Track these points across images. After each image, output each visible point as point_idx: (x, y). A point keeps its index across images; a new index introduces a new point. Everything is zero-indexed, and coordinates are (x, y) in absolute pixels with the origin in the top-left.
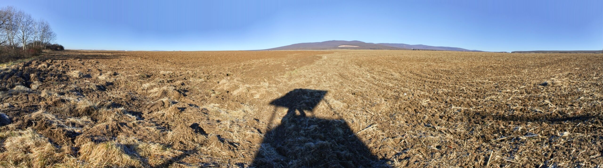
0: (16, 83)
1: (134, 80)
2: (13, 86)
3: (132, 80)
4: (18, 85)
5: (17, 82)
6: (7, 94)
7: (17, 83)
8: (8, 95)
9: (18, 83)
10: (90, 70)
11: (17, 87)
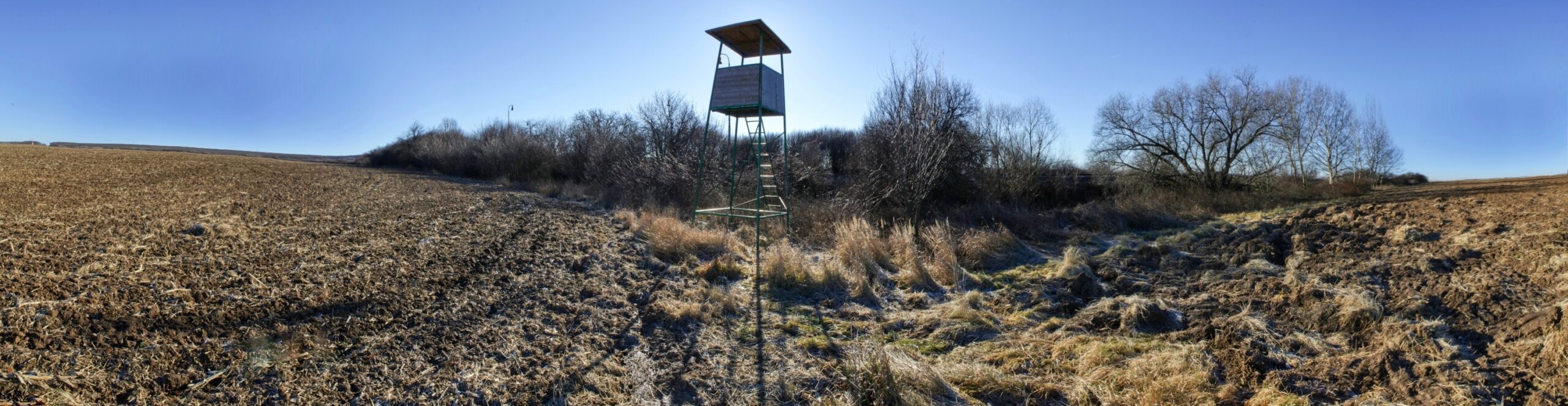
0: (1253, 254)
1: (1535, 246)
2: (1245, 260)
3: (1532, 246)
4: (1256, 258)
5: (1255, 251)
6: (1219, 276)
7: (1256, 254)
8: (1221, 278)
9: (1258, 254)
10: (1448, 222)
11: (1252, 261)
